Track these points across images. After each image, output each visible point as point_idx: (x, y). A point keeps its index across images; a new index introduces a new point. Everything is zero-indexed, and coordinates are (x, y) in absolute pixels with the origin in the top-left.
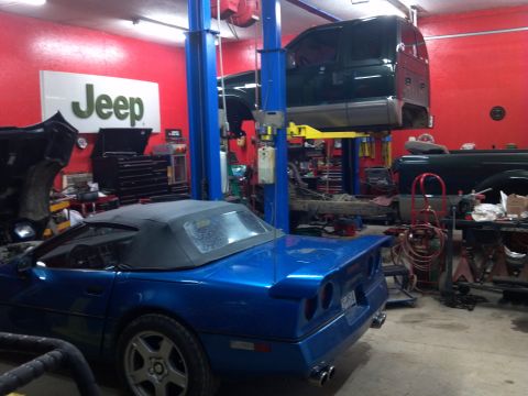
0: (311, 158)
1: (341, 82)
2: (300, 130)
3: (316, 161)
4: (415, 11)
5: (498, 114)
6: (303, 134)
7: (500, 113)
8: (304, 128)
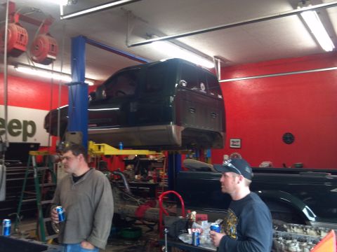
0: (154, 168)
1: (135, 110)
2: (99, 147)
3: (158, 170)
4: (219, 60)
5: (289, 139)
6: (102, 151)
7: (290, 138)
8: (103, 146)
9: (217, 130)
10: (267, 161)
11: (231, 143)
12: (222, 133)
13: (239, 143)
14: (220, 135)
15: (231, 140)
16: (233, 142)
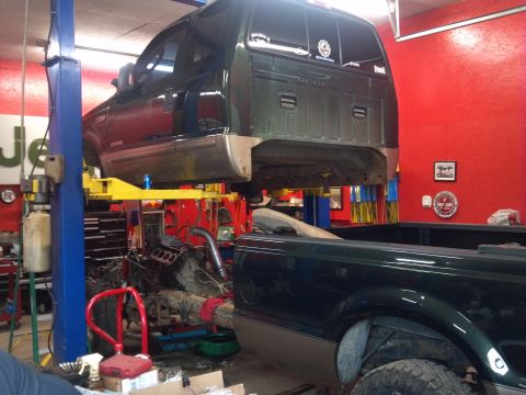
6: (109, 191)
8: (111, 182)
9: (368, 143)
10: (507, 207)
11: (437, 171)
12: (384, 151)
13: (453, 171)
14: (380, 154)
15: (437, 165)
16: (441, 168)
